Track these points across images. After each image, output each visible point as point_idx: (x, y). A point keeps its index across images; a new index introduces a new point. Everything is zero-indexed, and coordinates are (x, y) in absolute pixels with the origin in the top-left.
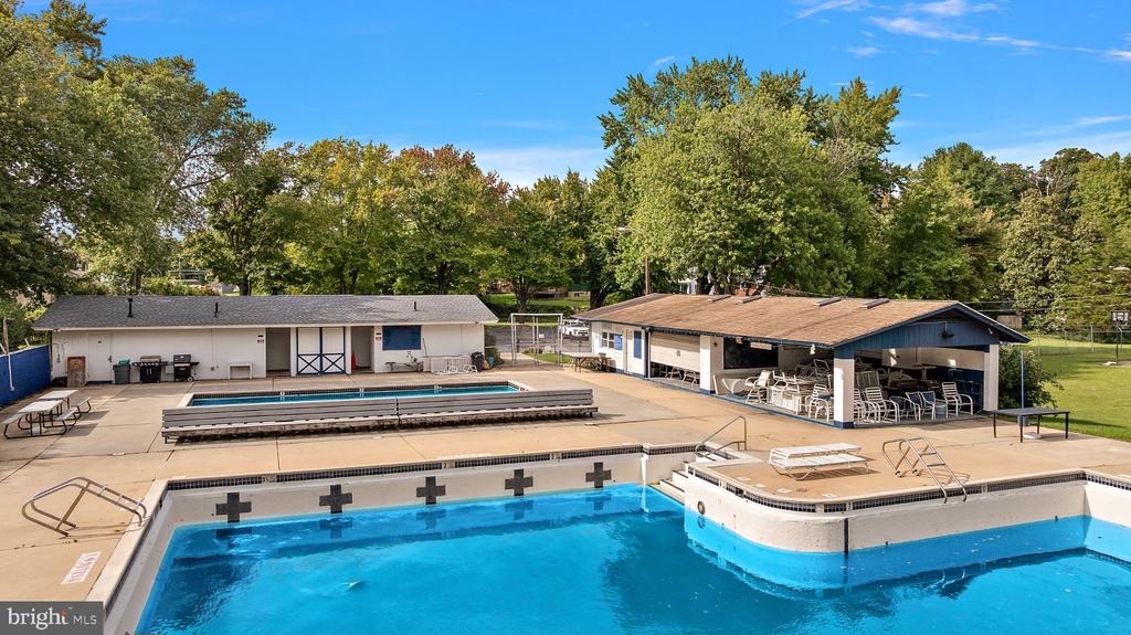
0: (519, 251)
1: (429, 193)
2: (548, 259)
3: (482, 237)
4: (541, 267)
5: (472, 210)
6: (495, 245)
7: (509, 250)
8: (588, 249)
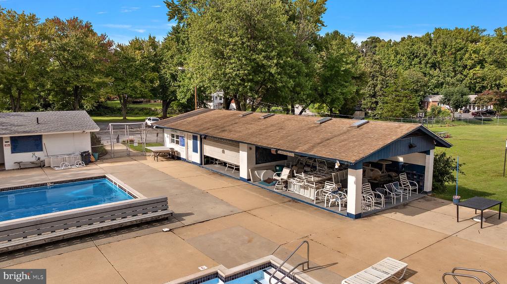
0: (121, 79)
1: (65, 44)
2: (138, 84)
3: (99, 71)
4: (134, 88)
5: (92, 56)
6: (107, 76)
7: (115, 78)
8: (161, 78)
